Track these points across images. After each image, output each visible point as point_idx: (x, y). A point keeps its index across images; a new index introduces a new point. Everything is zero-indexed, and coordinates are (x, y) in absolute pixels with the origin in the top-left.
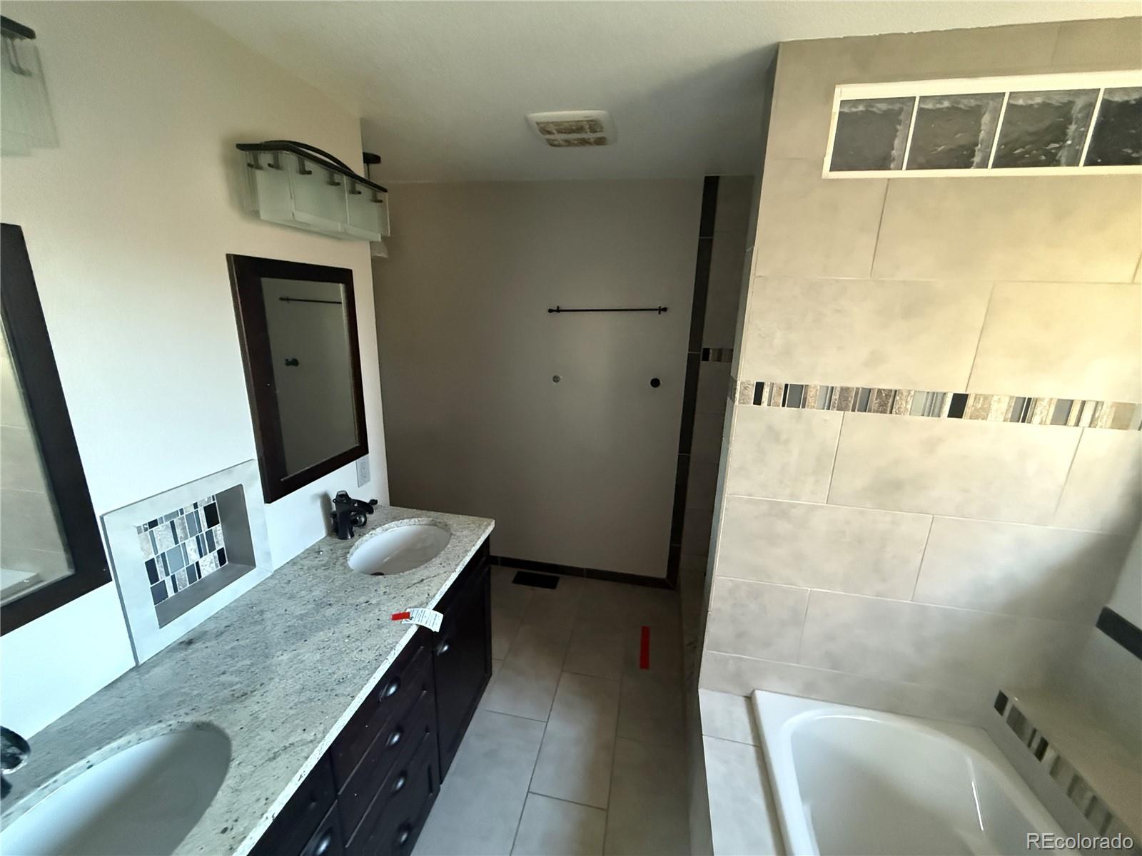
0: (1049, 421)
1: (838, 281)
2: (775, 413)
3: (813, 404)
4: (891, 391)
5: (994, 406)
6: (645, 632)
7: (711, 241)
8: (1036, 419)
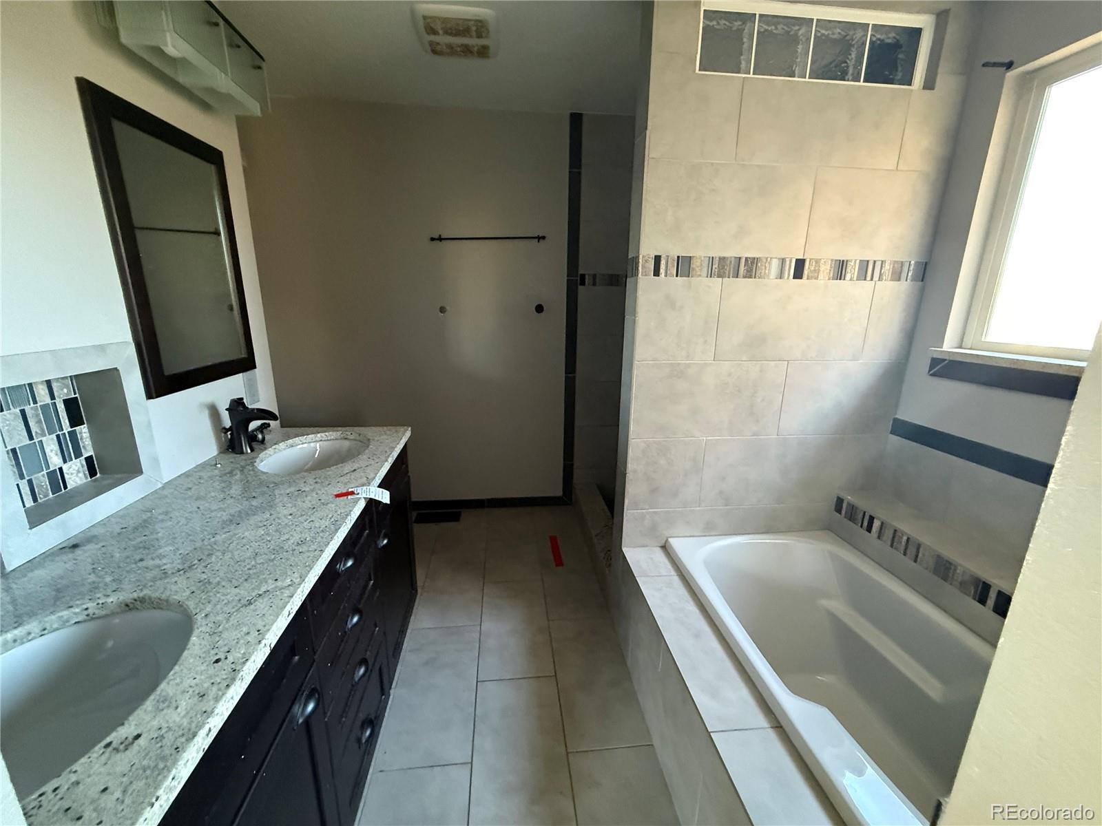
0: (855, 279)
1: (712, 164)
2: (671, 283)
3: (699, 273)
4: (754, 258)
5: (822, 268)
6: (553, 540)
7: (579, 173)
8: (848, 276)
